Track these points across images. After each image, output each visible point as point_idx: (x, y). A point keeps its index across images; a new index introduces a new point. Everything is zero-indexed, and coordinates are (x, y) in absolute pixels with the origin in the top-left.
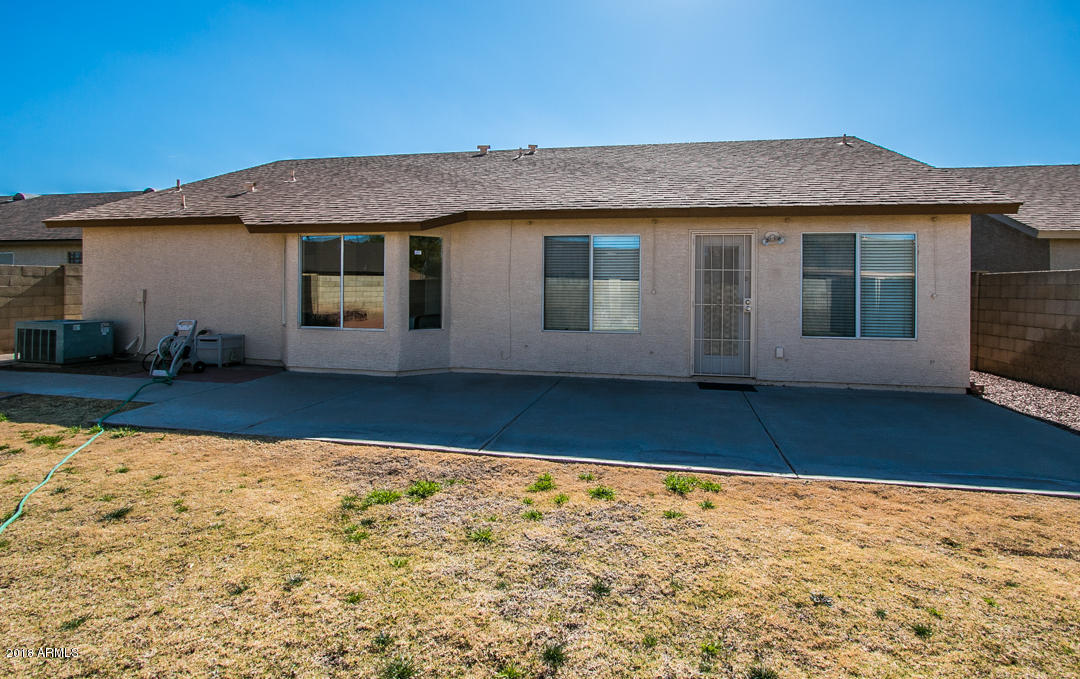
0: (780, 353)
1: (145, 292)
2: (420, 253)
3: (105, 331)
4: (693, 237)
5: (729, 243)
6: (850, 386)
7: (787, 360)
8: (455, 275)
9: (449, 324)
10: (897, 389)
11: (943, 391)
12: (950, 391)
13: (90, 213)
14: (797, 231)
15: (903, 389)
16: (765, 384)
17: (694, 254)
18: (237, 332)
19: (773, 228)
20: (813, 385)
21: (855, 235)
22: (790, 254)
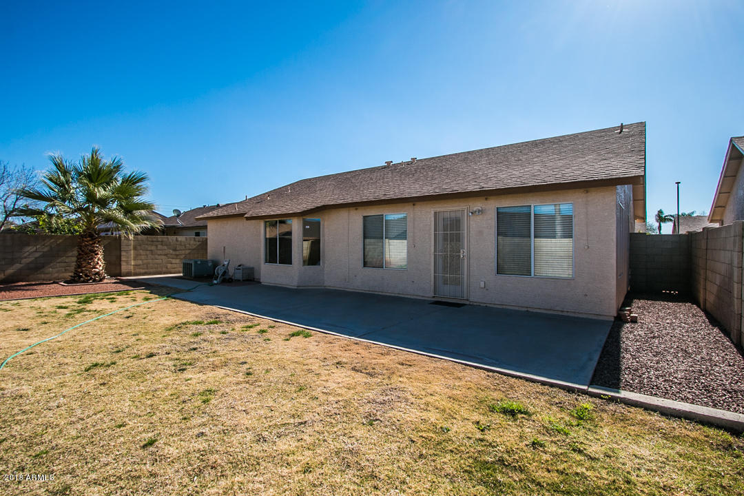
0: (482, 285)
1: (224, 247)
2: (308, 227)
3: (210, 264)
4: (433, 212)
5: (453, 215)
6: (529, 309)
7: (487, 290)
8: (326, 238)
9: (324, 263)
10: (560, 313)
11: (595, 318)
12: (601, 318)
13: (211, 214)
14: (492, 206)
15: (565, 314)
16: (475, 304)
17: (433, 223)
18: (252, 266)
19: (477, 205)
20: (504, 307)
21: (530, 206)
22: (490, 220)
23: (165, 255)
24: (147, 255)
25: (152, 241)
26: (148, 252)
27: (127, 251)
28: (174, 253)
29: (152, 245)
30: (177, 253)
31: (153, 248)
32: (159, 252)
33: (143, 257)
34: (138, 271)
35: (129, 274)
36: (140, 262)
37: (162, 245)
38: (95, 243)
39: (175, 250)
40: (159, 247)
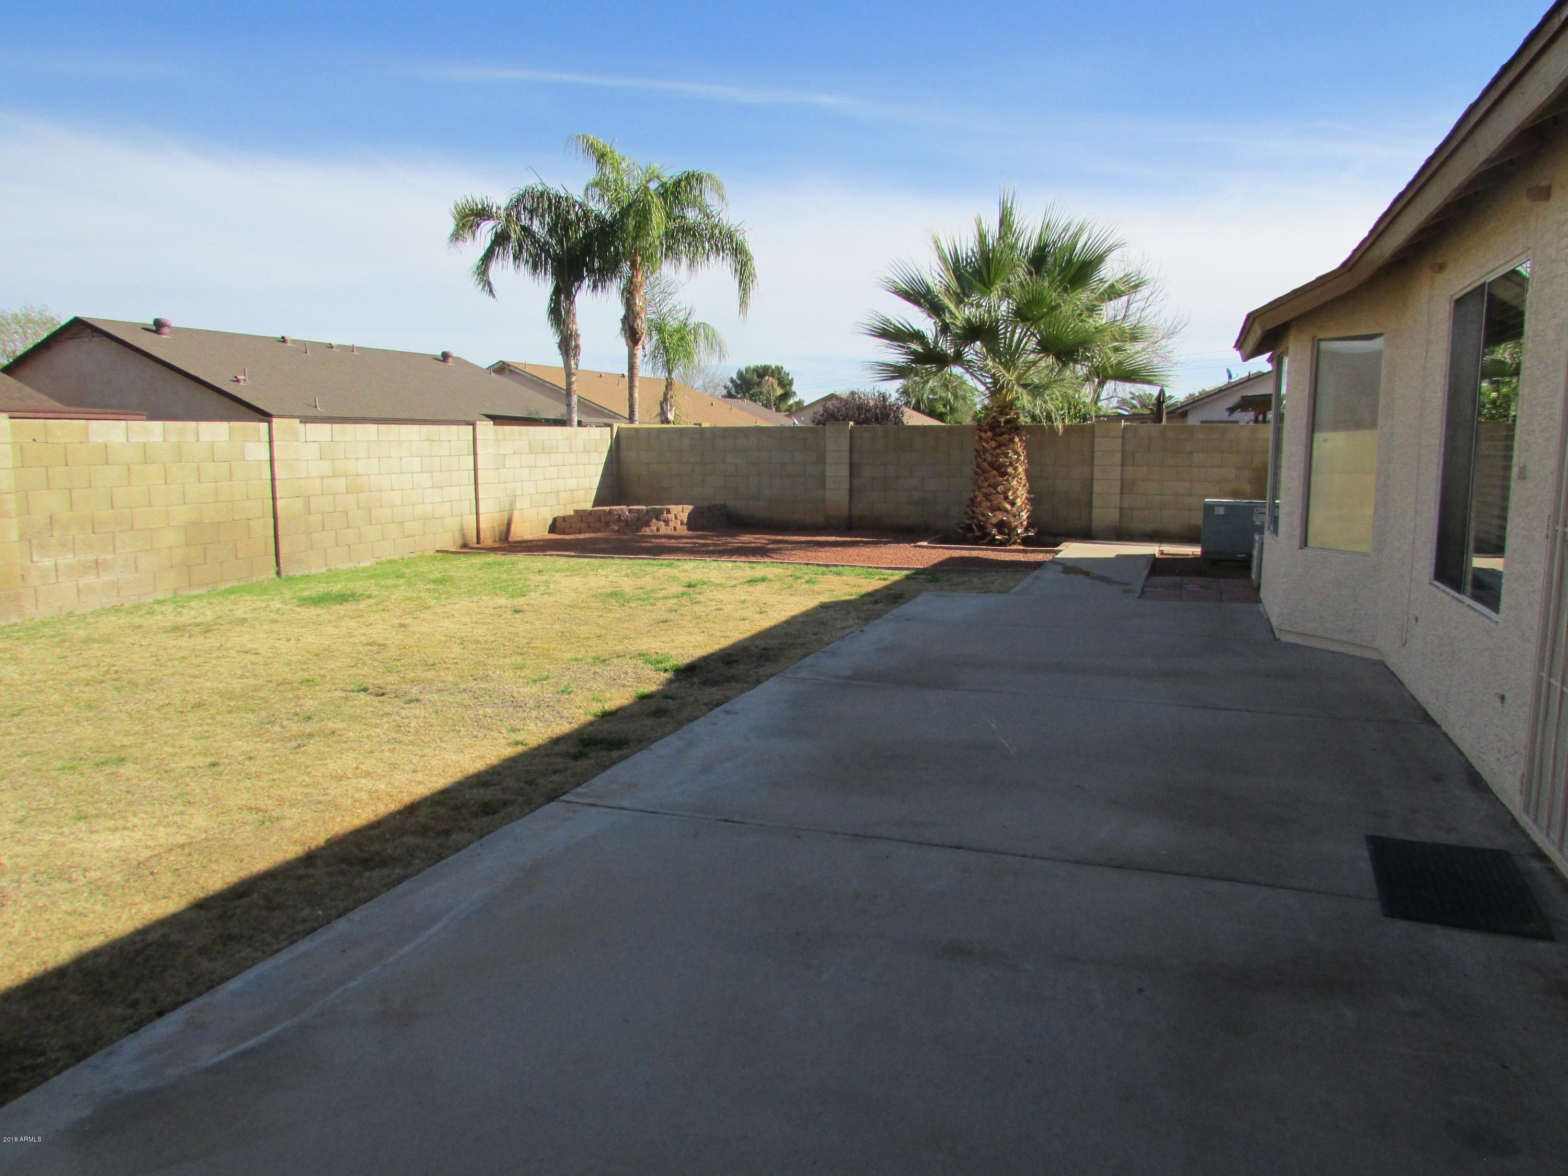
24: (1160, 481)
27: (1106, 469)
33: (1151, 487)
35: (1109, 533)
36: (1142, 502)
38: (1000, 444)
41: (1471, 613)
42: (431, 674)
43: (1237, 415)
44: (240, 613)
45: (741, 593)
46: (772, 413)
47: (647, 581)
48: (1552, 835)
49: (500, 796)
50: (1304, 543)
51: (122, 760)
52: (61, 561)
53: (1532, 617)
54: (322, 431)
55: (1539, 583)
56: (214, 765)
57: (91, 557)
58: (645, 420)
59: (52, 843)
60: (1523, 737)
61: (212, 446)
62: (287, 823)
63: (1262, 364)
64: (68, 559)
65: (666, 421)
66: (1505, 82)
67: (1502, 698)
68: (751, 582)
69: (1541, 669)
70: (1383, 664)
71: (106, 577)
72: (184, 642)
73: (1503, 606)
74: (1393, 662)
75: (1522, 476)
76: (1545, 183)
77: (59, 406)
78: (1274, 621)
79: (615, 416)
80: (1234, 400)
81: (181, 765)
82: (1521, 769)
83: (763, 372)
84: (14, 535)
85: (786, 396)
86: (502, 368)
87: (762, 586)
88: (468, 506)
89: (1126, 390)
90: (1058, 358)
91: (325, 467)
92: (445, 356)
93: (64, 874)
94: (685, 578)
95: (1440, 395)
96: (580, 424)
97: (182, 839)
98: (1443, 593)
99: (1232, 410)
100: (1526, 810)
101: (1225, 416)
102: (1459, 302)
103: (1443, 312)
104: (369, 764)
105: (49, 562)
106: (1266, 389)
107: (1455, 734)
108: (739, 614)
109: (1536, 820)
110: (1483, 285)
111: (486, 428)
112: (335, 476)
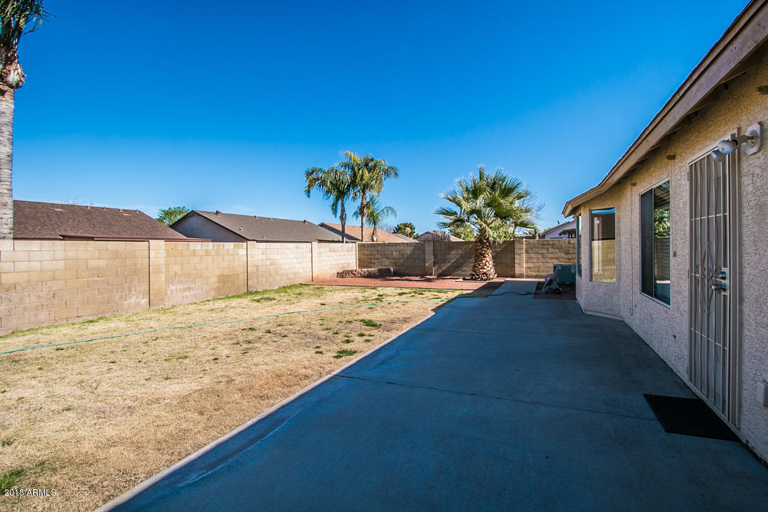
17: (688, 196)
23: (556, 259)
24: (538, 258)
25: (544, 245)
26: (539, 256)
27: (519, 254)
28: (566, 257)
29: (543, 248)
30: (570, 256)
31: (544, 251)
32: (550, 255)
33: (535, 260)
34: (530, 273)
35: (521, 276)
36: (532, 265)
37: (553, 248)
38: (483, 247)
39: (567, 253)
40: (551, 250)
41: (658, 305)
42: (291, 327)
43: (562, 236)
44: (233, 305)
45: (398, 298)
46: (408, 238)
47: (366, 294)
48: (703, 392)
49: (311, 373)
50: (591, 280)
51: (186, 357)
52: (178, 287)
53: (685, 306)
54: (263, 245)
55: (687, 294)
56: (216, 359)
57: (188, 286)
58: (366, 241)
59: (156, 388)
60: (686, 352)
61: (228, 250)
62: (237, 382)
63: (571, 219)
64: (181, 286)
65: (373, 241)
66: (659, 119)
67: (675, 337)
68: (401, 294)
69: (691, 326)
70: (623, 321)
71: (192, 292)
72: (214, 315)
73: (671, 303)
74: (627, 321)
75: (675, 255)
76: (672, 154)
77: (186, 238)
78: (582, 306)
79: (358, 240)
80: (560, 231)
81: (204, 359)
82: (687, 364)
83: (406, 225)
84: (164, 279)
85: (413, 233)
86: (322, 225)
87: (404, 296)
88: (309, 269)
89: (524, 230)
90: (501, 219)
91: (264, 257)
92: (305, 221)
93: (157, 401)
94: (378, 293)
95: (638, 227)
96: (346, 242)
97: (200, 388)
98: (645, 297)
99: (560, 234)
100: (691, 380)
101: (558, 236)
102: (643, 196)
103: (637, 200)
104: (268, 359)
105: (174, 288)
106: (574, 227)
107: (656, 349)
108: (396, 306)
109: (695, 385)
110: (652, 189)
111: (315, 244)
112: (267, 260)
